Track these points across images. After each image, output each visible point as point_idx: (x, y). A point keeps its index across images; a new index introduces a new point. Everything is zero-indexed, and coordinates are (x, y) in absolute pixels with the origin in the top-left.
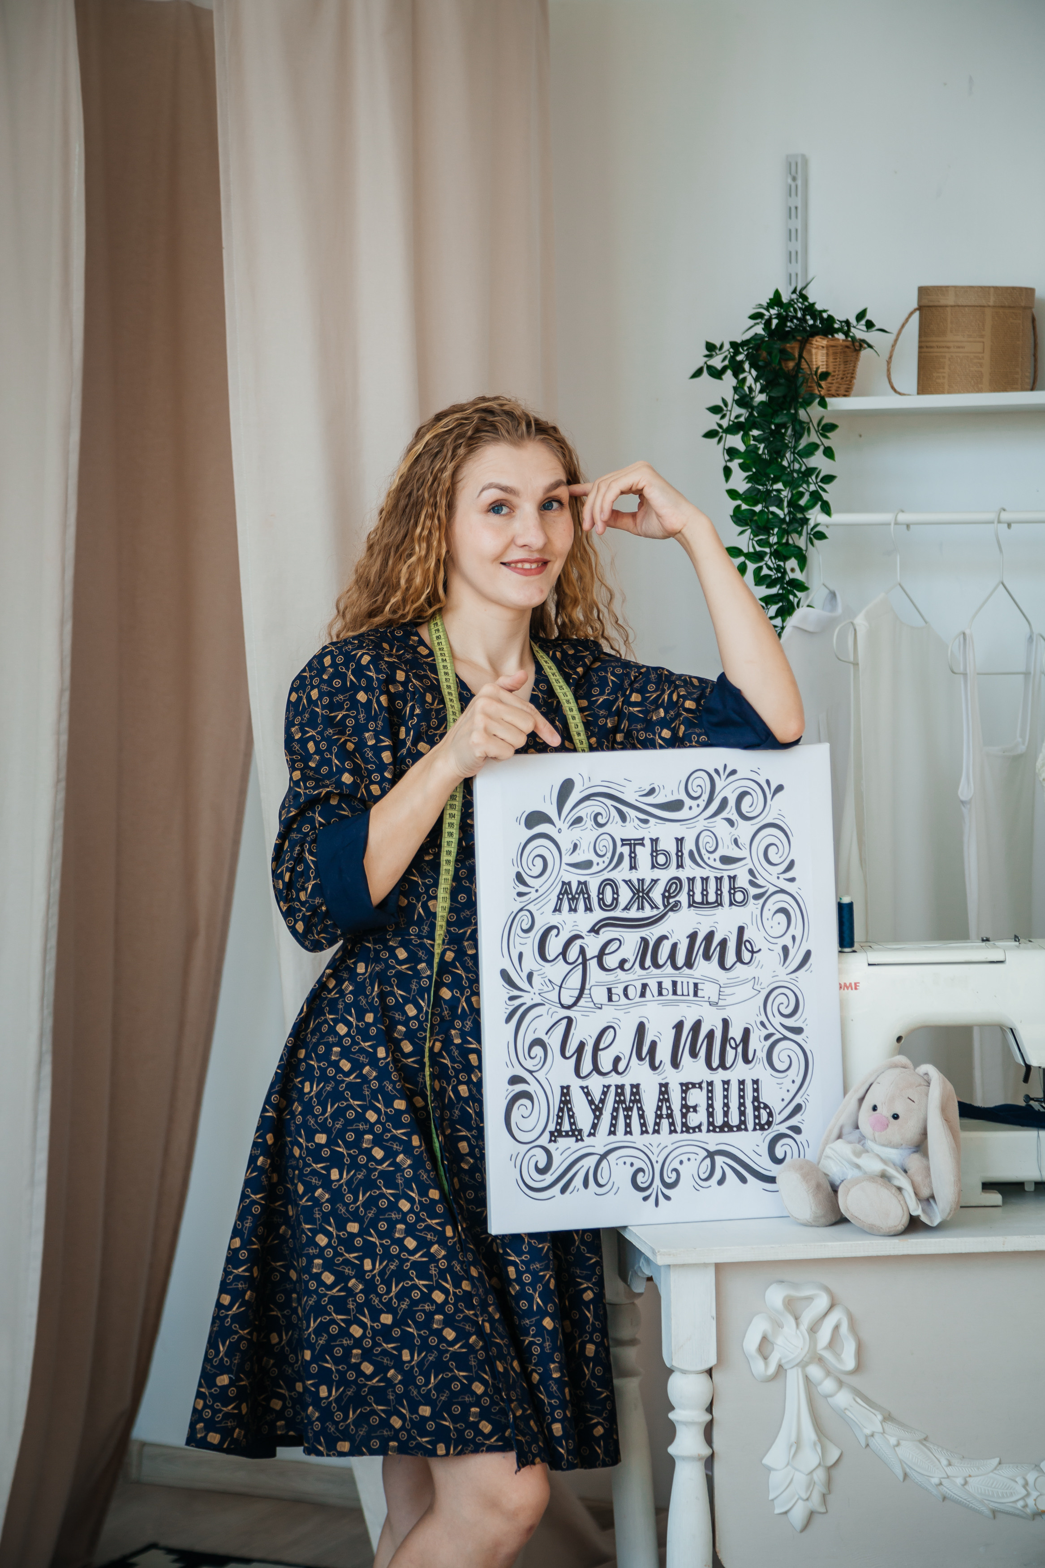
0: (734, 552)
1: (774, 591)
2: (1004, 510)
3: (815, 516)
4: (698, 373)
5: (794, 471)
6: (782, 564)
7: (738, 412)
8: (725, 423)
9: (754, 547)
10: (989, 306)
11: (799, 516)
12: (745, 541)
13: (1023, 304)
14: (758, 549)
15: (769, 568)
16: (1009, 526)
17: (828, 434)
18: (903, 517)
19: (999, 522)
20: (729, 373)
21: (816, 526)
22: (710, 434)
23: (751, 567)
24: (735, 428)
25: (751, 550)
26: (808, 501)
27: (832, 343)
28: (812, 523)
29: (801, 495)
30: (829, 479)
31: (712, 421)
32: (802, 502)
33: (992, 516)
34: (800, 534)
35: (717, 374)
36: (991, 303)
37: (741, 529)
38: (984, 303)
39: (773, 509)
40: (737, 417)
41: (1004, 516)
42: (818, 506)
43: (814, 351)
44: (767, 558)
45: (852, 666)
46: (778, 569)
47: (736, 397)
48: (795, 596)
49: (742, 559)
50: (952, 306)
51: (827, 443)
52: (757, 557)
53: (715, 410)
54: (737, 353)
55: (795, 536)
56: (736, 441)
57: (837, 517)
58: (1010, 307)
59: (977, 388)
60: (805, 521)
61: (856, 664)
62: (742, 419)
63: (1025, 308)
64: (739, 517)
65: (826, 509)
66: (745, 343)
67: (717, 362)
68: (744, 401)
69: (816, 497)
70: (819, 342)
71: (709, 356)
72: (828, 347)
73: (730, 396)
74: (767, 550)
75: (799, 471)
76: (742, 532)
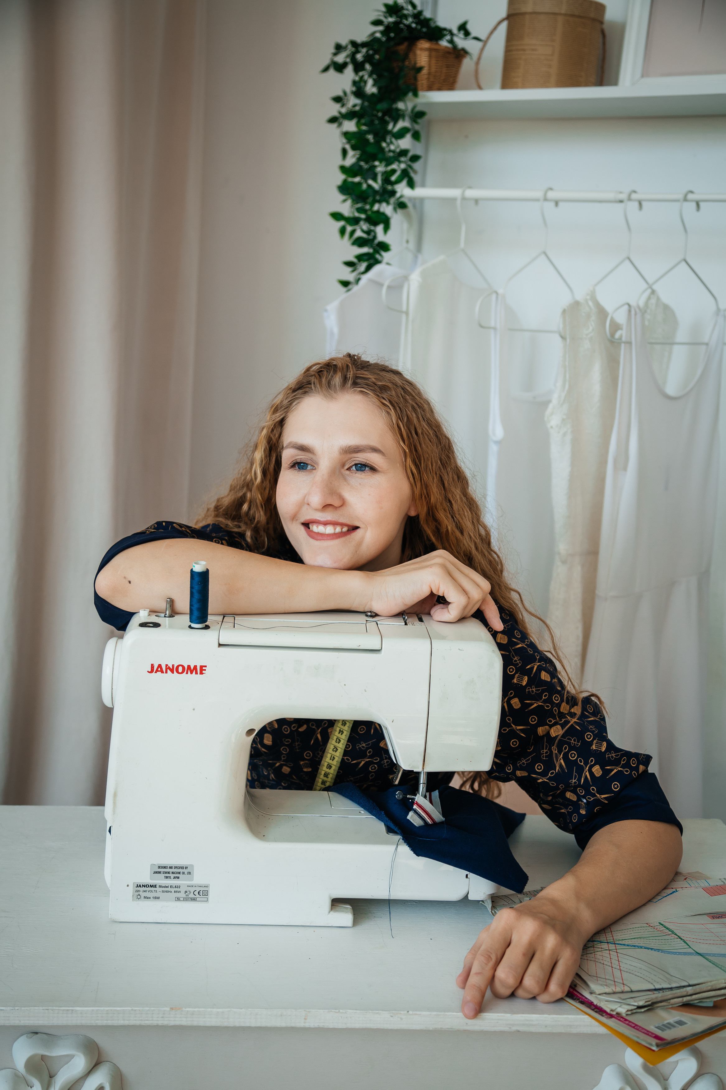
0: (337, 216)
1: (365, 250)
2: (551, 189)
3: (402, 190)
4: (326, 69)
5: (390, 151)
6: (372, 228)
7: (353, 101)
8: (344, 110)
9: (353, 213)
10: (560, 14)
11: (389, 188)
12: (347, 208)
13: (592, 15)
14: (357, 215)
15: (363, 231)
16: (557, 204)
17: (419, 121)
18: (470, 193)
19: (546, 199)
20: (350, 68)
21: (401, 197)
22: (333, 120)
23: (349, 229)
24: (350, 115)
25: (351, 215)
26: (399, 176)
27: (434, 47)
28: (398, 195)
29: (394, 171)
30: (415, 158)
31: (335, 109)
32: (393, 178)
33: (540, 194)
34: (388, 203)
35: (340, 68)
36: (563, 12)
37: (343, 197)
38: (556, 10)
39: (371, 182)
40: (355, 106)
41: (551, 195)
42: (404, 183)
43: (418, 52)
44: (362, 223)
45: (404, 316)
46: (368, 232)
47: (354, 89)
48: (380, 255)
49: (342, 223)
50: (531, 13)
51: (417, 127)
52: (355, 221)
53: (338, 99)
54: (357, 52)
55: (384, 204)
56: (350, 126)
57: (419, 192)
58: (579, 17)
59: (545, 84)
60: (393, 193)
61: (407, 313)
62: (357, 108)
63: (594, 20)
64: (345, 189)
65: (411, 184)
66: (364, 45)
67: (340, 58)
68: (359, 93)
69: (405, 174)
70: (424, 44)
71: (335, 54)
72: (430, 50)
73: (349, 88)
74: (363, 216)
75: (394, 152)
76: (345, 201)
